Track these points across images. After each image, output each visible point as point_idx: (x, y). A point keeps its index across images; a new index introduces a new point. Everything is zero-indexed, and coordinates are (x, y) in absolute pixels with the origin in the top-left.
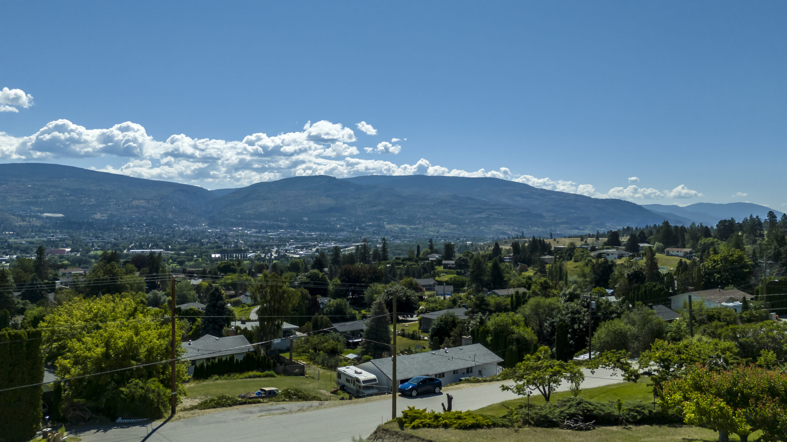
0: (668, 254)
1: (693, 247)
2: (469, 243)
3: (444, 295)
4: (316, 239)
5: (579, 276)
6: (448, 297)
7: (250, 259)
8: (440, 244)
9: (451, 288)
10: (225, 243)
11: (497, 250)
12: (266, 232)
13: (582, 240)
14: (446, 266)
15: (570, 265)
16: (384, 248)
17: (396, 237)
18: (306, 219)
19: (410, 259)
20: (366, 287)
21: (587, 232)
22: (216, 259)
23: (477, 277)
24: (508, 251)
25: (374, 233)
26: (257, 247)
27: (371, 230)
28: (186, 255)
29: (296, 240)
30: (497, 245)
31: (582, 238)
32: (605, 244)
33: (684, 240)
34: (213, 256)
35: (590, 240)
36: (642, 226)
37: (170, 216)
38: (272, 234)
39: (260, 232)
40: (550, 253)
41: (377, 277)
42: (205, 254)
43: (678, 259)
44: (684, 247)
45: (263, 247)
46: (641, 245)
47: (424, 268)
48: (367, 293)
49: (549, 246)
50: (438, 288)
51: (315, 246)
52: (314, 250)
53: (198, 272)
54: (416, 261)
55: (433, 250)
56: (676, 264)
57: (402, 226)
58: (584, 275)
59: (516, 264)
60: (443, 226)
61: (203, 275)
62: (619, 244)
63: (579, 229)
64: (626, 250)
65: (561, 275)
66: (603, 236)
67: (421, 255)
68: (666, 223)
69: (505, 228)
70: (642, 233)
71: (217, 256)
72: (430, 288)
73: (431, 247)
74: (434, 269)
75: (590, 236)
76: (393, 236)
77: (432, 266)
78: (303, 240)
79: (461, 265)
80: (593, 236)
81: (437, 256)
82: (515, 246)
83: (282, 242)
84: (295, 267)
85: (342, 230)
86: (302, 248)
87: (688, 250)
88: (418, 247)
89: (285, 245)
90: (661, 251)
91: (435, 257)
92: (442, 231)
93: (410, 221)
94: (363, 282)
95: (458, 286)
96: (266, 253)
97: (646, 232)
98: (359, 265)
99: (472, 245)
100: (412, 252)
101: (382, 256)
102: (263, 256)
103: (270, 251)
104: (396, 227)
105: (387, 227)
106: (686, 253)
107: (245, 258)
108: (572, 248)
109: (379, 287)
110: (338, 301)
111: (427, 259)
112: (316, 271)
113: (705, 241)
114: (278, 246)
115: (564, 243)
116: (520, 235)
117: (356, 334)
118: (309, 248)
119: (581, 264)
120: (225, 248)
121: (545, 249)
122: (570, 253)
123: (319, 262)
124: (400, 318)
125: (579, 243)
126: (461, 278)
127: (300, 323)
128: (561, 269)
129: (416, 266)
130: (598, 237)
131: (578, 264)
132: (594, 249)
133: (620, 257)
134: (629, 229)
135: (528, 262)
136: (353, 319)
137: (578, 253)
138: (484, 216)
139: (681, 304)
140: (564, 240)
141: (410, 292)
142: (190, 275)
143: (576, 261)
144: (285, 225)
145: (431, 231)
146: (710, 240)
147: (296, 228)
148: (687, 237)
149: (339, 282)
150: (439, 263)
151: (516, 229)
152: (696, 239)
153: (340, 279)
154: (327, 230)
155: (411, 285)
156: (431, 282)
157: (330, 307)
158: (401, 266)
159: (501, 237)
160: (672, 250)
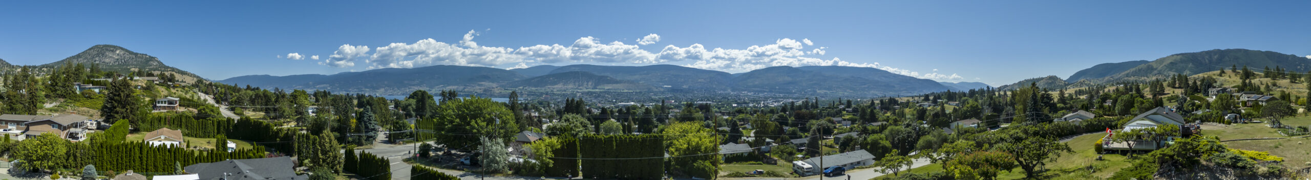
0: (949, 104)
1: (959, 101)
2: (859, 100)
3: (846, 125)
4: (782, 98)
5: (911, 115)
6: (848, 127)
7: (750, 107)
8: (845, 100)
9: (850, 122)
10: (739, 99)
11: (873, 103)
12: (758, 94)
14: (847, 111)
15: (907, 110)
16: (816, 103)
17: (822, 97)
18: (777, 87)
19: (829, 108)
20: (807, 121)
21: (915, 94)
22: (735, 107)
23: (863, 117)
24: (878, 104)
25: (811, 95)
26: (754, 101)
27: (810, 93)
28: (722, 104)
29: (773, 98)
30: (873, 101)
31: (913, 97)
32: (923, 100)
33: (956, 98)
34: (733, 105)
35: (916, 98)
36: (939, 92)
37: (714, 86)
38: (761, 95)
39: (755, 94)
40: (898, 105)
41: (814, 117)
42: (730, 104)
43: (953, 106)
44: (956, 101)
45: (757, 101)
46: (938, 100)
47: (837, 112)
48: (808, 125)
49: (897, 101)
50: (843, 122)
51: (782, 101)
52: (781, 103)
53: (727, 113)
54: (833, 109)
55: (841, 103)
56: (952, 109)
57: (825, 91)
58: (913, 115)
59: (882, 110)
60: (846, 91)
61: (729, 114)
62: (929, 100)
63: (911, 93)
64: (932, 103)
65: (903, 115)
66: (922, 96)
67: (835, 106)
68: (949, 91)
69: (876, 93)
71: (736, 105)
72: (839, 122)
73: (840, 102)
74: (841, 113)
75: (916, 96)
76: (821, 96)
77: (840, 111)
78: (776, 98)
79: (855, 111)
81: (843, 106)
82: (882, 101)
83: (766, 99)
84: (772, 111)
85: (795, 93)
86: (775, 102)
87: (957, 103)
88: (834, 102)
89: (767, 100)
90: (947, 103)
91: (842, 107)
92: (846, 94)
93: (829, 89)
94: (806, 119)
95: (853, 121)
96: (758, 104)
97: (940, 94)
98: (804, 110)
100: (831, 104)
101: (815, 106)
102: (757, 105)
103: (760, 103)
104: (822, 92)
105: (818, 91)
106: (957, 104)
107: (748, 106)
108: (908, 102)
109: (814, 121)
110: (794, 128)
111: (838, 108)
112: (782, 113)
113: (964, 98)
114: (764, 101)
115: (904, 100)
116: (884, 95)
117: (802, 145)
118: (779, 102)
119: (912, 109)
120: (739, 101)
121: (896, 102)
122: (907, 104)
123: (784, 109)
124: (825, 137)
125: (911, 100)
126: (855, 117)
127: (775, 138)
128: (903, 112)
129: (833, 111)
130: (920, 97)
131: (911, 110)
132: (918, 103)
133: (929, 106)
134: (933, 93)
135: (888, 109)
136: (801, 137)
137: (911, 104)
138: (866, 86)
139: (954, 126)
140: (904, 98)
141: (829, 124)
142: (723, 114)
143: (910, 108)
144: (767, 90)
145: (840, 94)
146: (966, 98)
147: (772, 92)
148: (957, 97)
149: (794, 119)
150: (844, 110)
151: (882, 93)
152: (960, 98)
153: (794, 117)
154: (788, 93)
155: (830, 121)
156: (840, 119)
157: (789, 131)
158: (825, 111)
159: (875, 97)
160: (951, 103)
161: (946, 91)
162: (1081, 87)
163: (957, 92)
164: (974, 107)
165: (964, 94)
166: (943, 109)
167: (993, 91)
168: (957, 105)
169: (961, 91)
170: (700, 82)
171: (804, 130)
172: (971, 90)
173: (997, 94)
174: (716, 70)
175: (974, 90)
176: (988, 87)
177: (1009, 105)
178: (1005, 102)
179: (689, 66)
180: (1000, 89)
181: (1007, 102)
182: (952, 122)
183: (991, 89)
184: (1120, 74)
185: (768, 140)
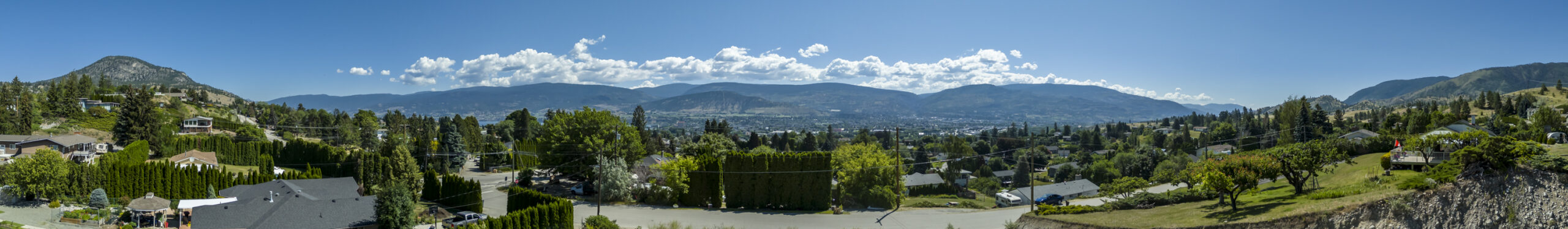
0: (1195, 130)
1: (1208, 126)
3: (1064, 156)
4: (982, 124)
5: (1146, 143)
6: (1066, 157)
7: (942, 136)
8: (1062, 127)
9: (1068, 152)
10: (927, 126)
11: (1097, 129)
12: (951, 120)
13: (1148, 124)
14: (1065, 140)
15: (1141, 138)
16: (1026, 129)
17: (1033, 123)
18: (976, 111)
19: (1042, 136)
20: (1014, 151)
21: (1151, 119)
22: (921, 136)
23: (1085, 146)
24: (1104, 130)
25: (1019, 120)
26: (946, 129)
27: (1017, 118)
28: (905, 133)
29: (970, 124)
30: (1097, 126)
31: (1148, 123)
32: (1161, 125)
33: (1203, 122)
34: (920, 134)
35: (1153, 124)
36: (1182, 116)
37: (895, 110)
38: (955, 121)
39: (947, 120)
40: (1129, 131)
41: (1021, 145)
42: (915, 133)
43: (1200, 132)
44: (1203, 126)
45: (949, 129)
46: (1181, 125)
47: (1051, 141)
48: (1014, 155)
49: (1129, 127)
50: (1060, 152)
51: (981, 128)
52: (981, 131)
53: (911, 142)
54: (1046, 137)
55: (1057, 130)
56: (1199, 135)
57: (1037, 116)
58: (1149, 143)
59: (1109, 138)
60: (1063, 116)
61: (914, 144)
62: (1169, 125)
63: (1146, 118)
64: (1173, 128)
65: (1135, 142)
66: (1160, 121)
67: (1049, 133)
68: (1194, 113)
69: (1102, 117)
70: (1181, 118)
71: (922, 134)
72: (1055, 152)
73: (1056, 128)
74: (1057, 141)
75: (1152, 122)
76: (1031, 123)
77: (1056, 139)
78: (974, 125)
79: (1075, 138)
80: (1154, 122)
81: (1059, 133)
82: (1109, 127)
83: (961, 126)
84: (969, 139)
85: (999, 119)
86: (973, 130)
87: (1205, 128)
88: (1048, 128)
89: (963, 128)
90: (1192, 129)
91: (1057, 134)
92: (1063, 119)
93: (1042, 113)
94: (1013, 148)
95: (1073, 151)
96: (951, 132)
97: (1184, 119)
98: (1009, 138)
99: (1081, 127)
100: (1044, 131)
101: (1024, 133)
102: (949, 134)
103: (954, 132)
104: (1033, 117)
105: (1028, 116)
106: (1204, 129)
107: (939, 135)
108: (1142, 128)
109: (1022, 150)
110: (997, 158)
111: (1053, 135)
112: (982, 140)
113: (1213, 122)
114: (959, 128)
115: (1138, 125)
116: (1111, 121)
117: (1007, 178)
118: (977, 129)
119: (1148, 136)
120: (926, 129)
121: (1127, 128)
122: (1141, 130)
123: (984, 136)
124: (1036, 170)
125: (1146, 125)
126: (1075, 146)
127: (973, 170)
128: (1136, 139)
129: (1046, 140)
130: (1157, 122)
131: (1145, 137)
132: (1154, 128)
133: (1169, 132)
134: (1174, 117)
135: (1117, 137)
136: (1006, 169)
137: (1145, 131)
138: (1089, 109)
139: (1201, 153)
140: (1137, 124)
141: (1042, 153)
142: (907, 144)
143: (1144, 135)
144: (963, 115)
145: (1056, 119)
146: (1216, 122)
147: (969, 117)
148: (1205, 121)
149: (997, 147)
150: (1061, 137)
151: (1109, 117)
152: (1209, 122)
153: (997, 145)
154: (989, 119)
155: (1042, 149)
156: (1055, 148)
157: (991, 162)
158: (1037, 140)
159: (1100, 123)
160: (1197, 128)
161: (1191, 114)
162: (1362, 109)
163: (1205, 115)
164: (1227, 130)
165: (1214, 118)
166: (1187, 134)
167: (1252, 114)
168: (1205, 131)
169: (1210, 113)
170: (878, 105)
171: (1010, 161)
172: (1222, 113)
173: (1256, 117)
174: (898, 89)
175: (1226, 113)
176: (1245, 109)
177: (1272, 128)
178: (1266, 124)
179: (865, 84)
180: (1260, 111)
181: (1269, 124)
182: (1198, 148)
183: (1248, 111)
184: (1412, 94)
185: (963, 171)
